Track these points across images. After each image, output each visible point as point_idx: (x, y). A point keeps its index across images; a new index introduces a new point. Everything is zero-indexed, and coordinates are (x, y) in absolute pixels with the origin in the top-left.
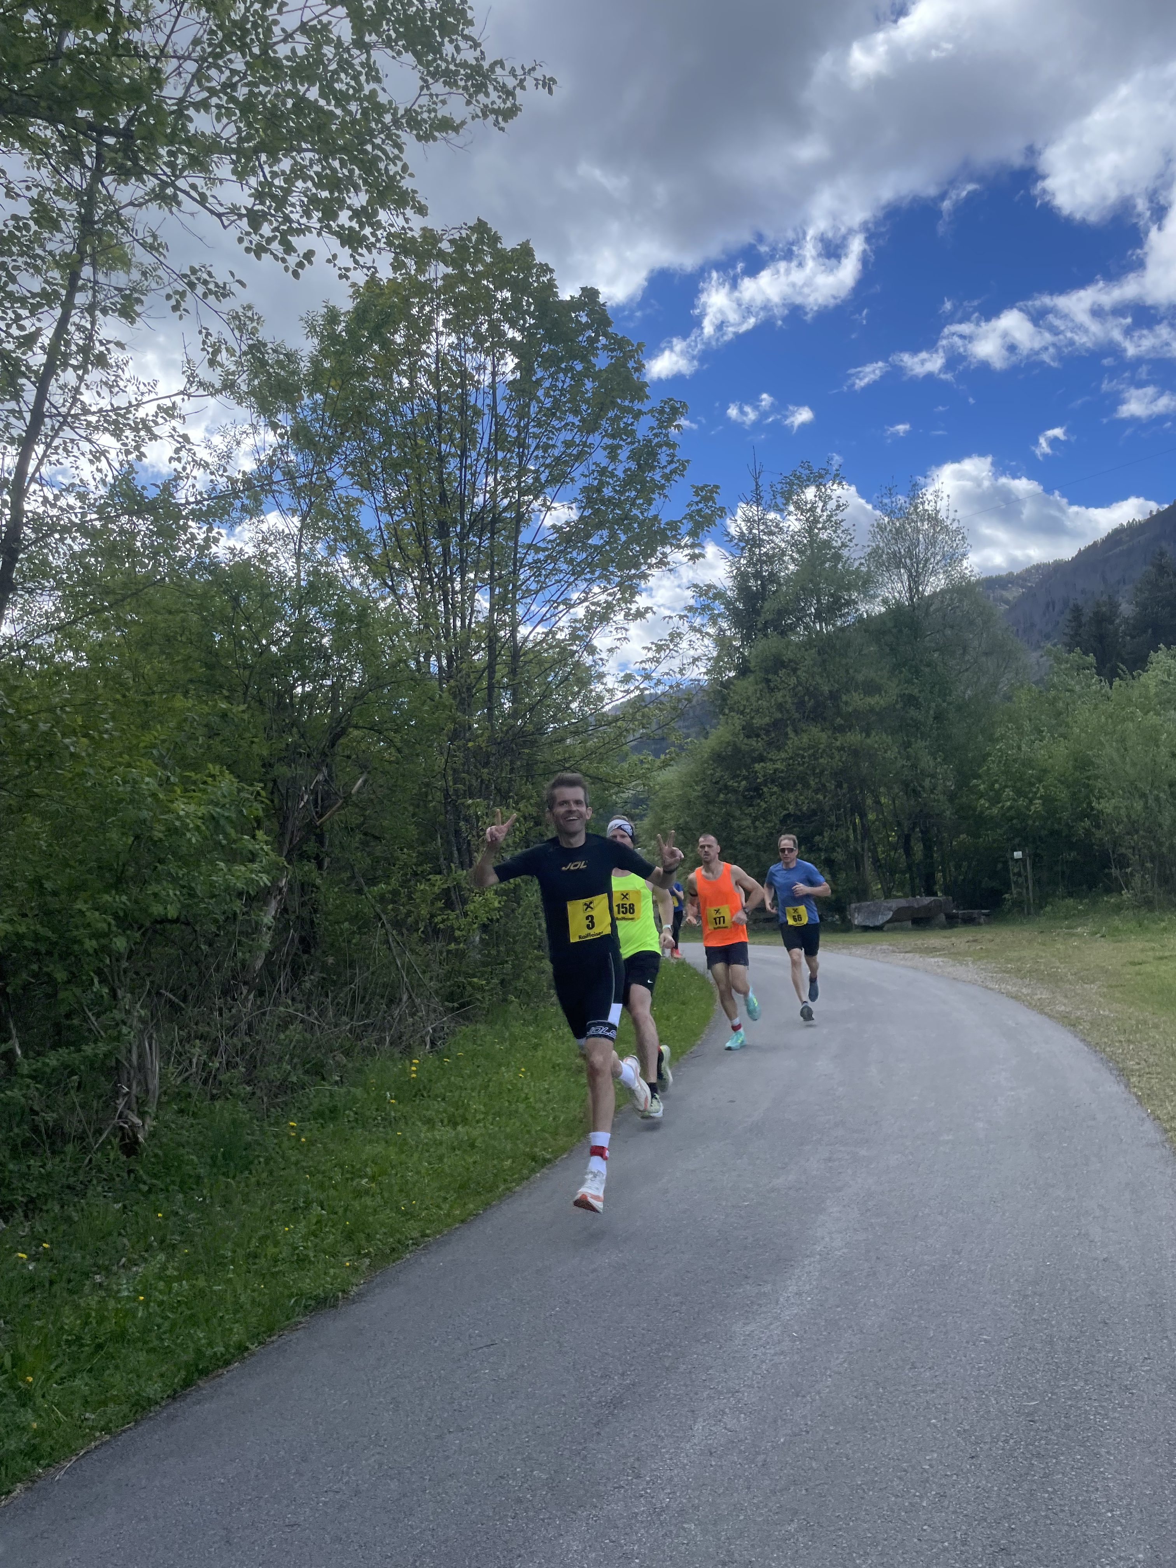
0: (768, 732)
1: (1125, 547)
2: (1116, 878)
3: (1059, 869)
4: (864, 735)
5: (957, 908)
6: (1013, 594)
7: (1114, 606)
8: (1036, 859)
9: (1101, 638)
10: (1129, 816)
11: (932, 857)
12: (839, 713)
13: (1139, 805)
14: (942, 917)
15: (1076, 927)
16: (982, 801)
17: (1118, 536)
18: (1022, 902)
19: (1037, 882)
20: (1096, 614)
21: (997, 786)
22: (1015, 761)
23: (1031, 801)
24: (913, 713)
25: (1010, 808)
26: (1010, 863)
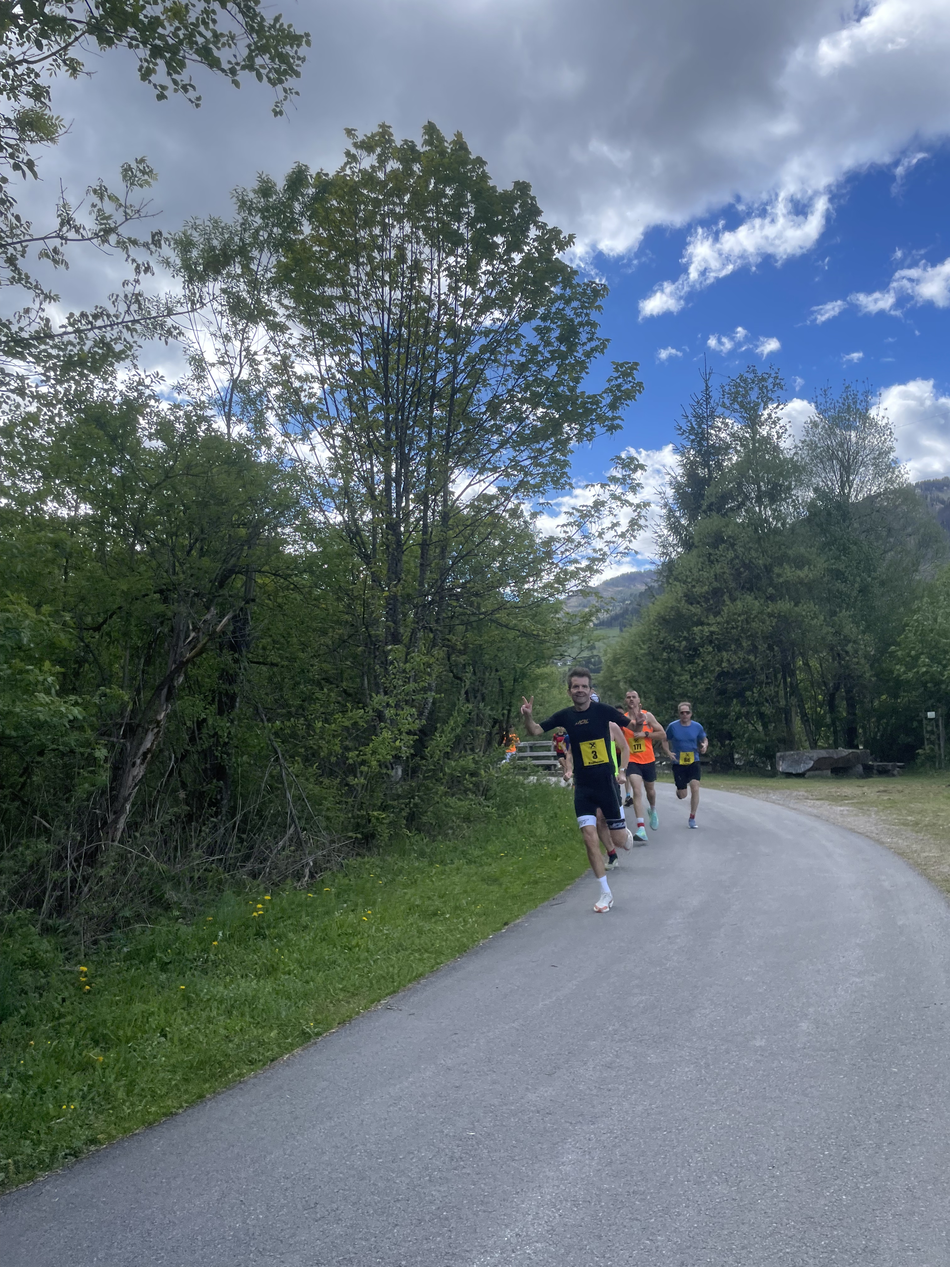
0: (707, 600)
4: (793, 603)
5: (875, 760)
8: (949, 719)
11: (854, 714)
12: (771, 584)
14: (860, 768)
16: (899, 666)
18: (935, 757)
19: (949, 740)
21: (913, 653)
22: (931, 631)
23: (945, 667)
24: (839, 585)
25: (927, 672)
26: (925, 722)
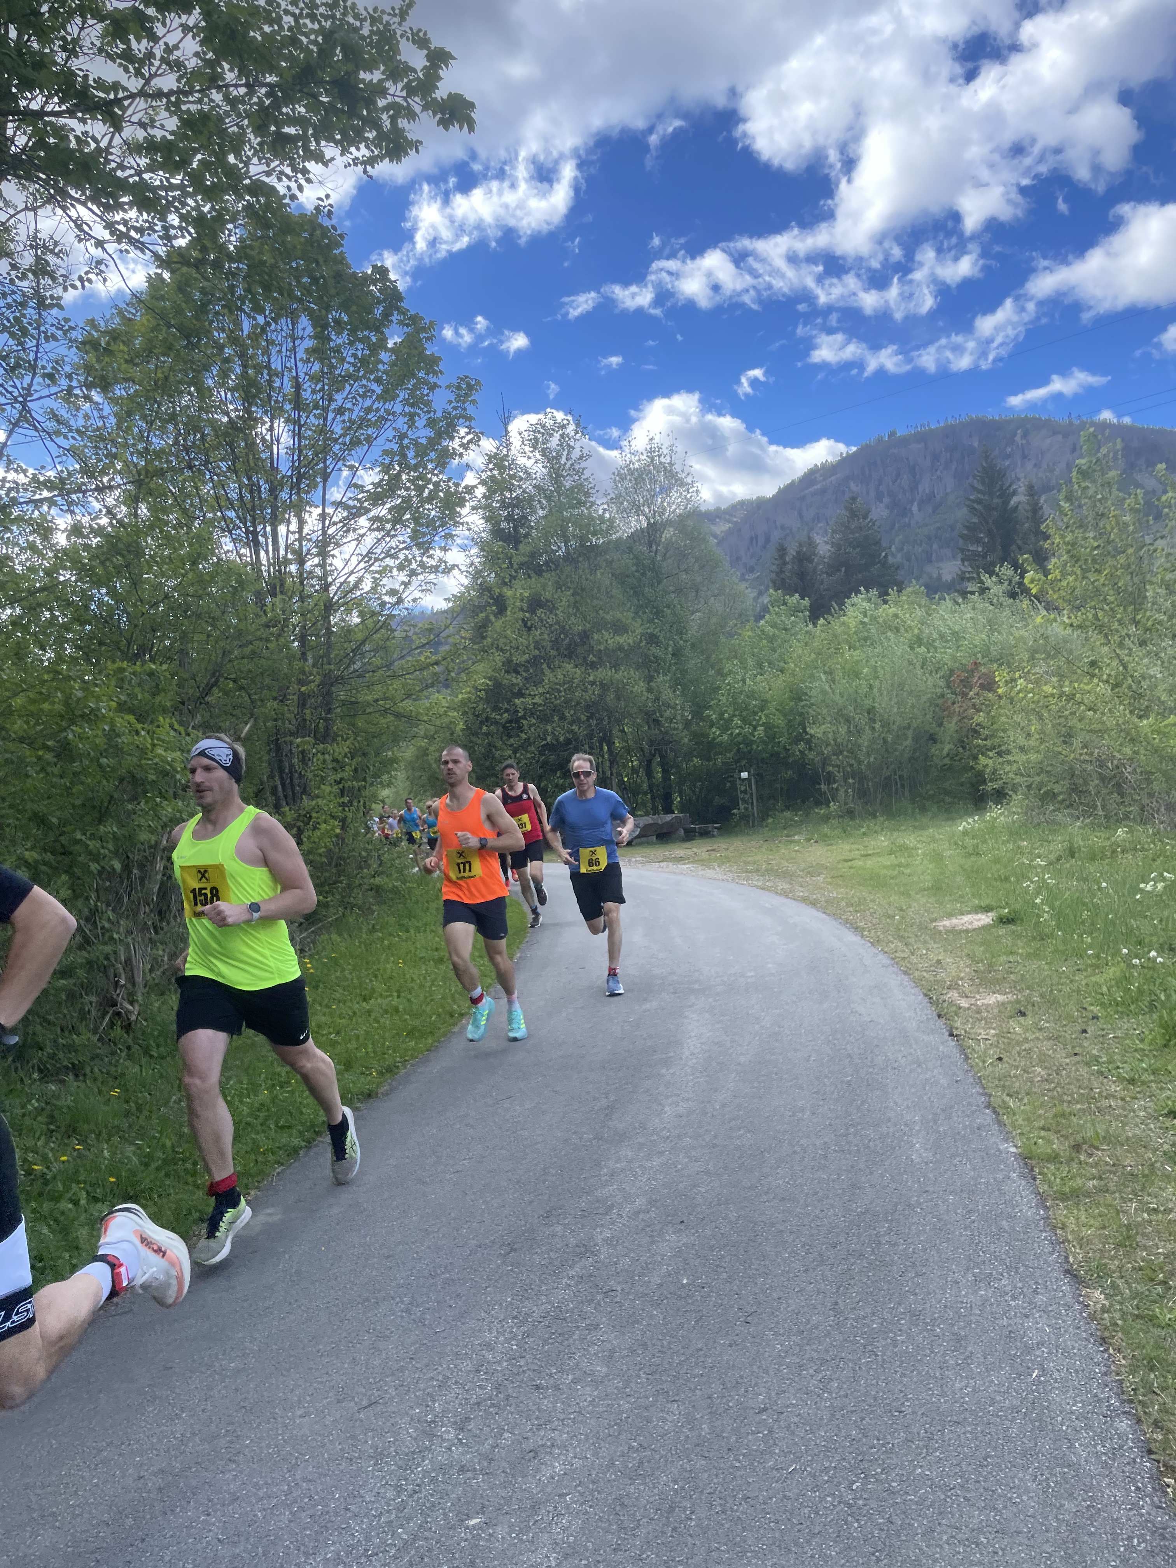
0: (526, 669)
1: (818, 486)
2: (825, 793)
3: (779, 786)
4: (614, 670)
5: (693, 823)
6: (721, 528)
7: (811, 544)
8: (759, 777)
9: (802, 575)
10: (835, 740)
11: (670, 779)
12: (591, 651)
13: (843, 730)
14: (682, 832)
15: (794, 835)
16: (714, 730)
17: (812, 476)
18: (748, 816)
19: (760, 798)
20: (798, 553)
21: (726, 715)
22: (741, 693)
23: (755, 728)
24: (654, 650)
25: (739, 734)
26: (738, 782)
